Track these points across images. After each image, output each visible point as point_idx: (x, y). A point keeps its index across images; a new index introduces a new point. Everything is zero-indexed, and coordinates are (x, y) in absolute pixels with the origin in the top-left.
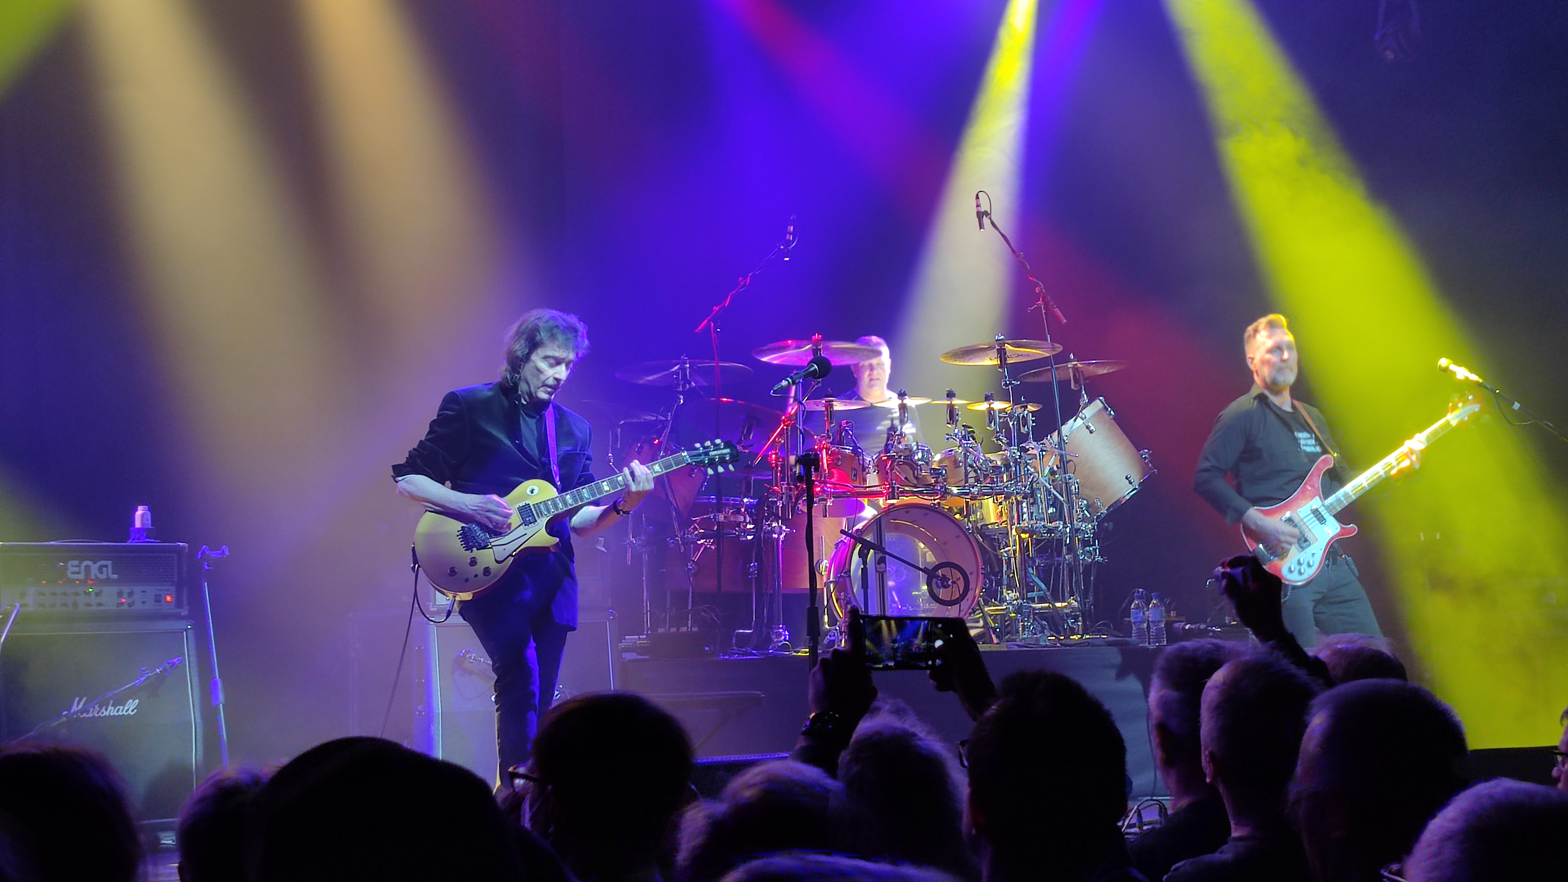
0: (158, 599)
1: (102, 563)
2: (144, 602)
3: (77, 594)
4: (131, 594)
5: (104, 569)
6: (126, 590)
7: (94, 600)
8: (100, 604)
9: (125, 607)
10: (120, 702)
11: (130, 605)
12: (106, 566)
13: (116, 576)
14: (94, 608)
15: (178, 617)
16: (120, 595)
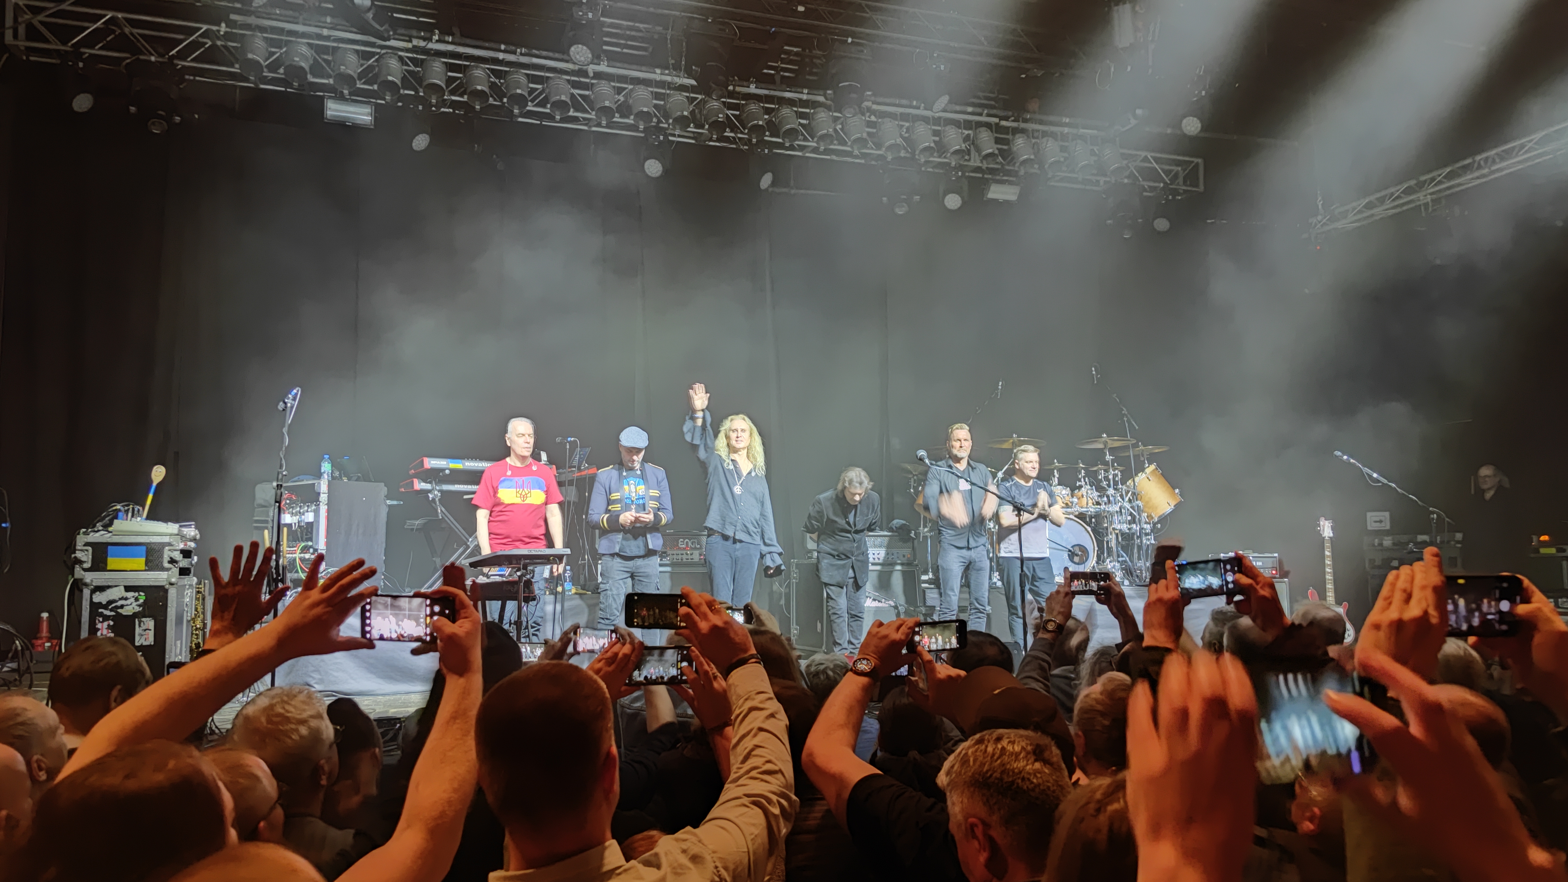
3: (682, 554)
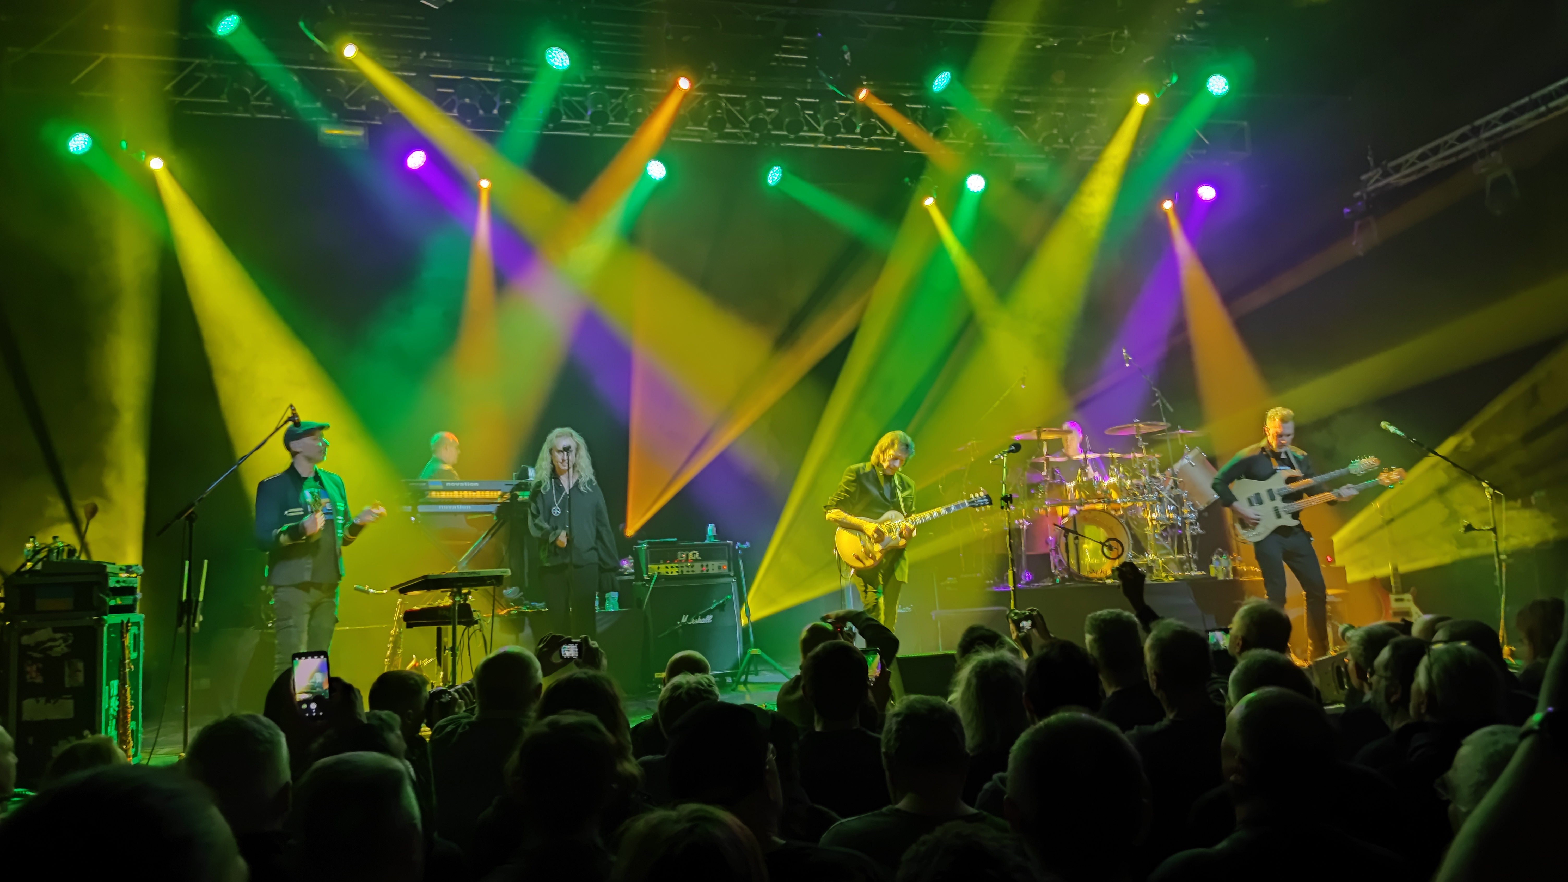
0: (719, 568)
1: (694, 552)
2: (713, 570)
3: (683, 567)
4: (707, 566)
5: (694, 555)
6: (705, 564)
7: (690, 569)
8: (693, 571)
9: (705, 572)
10: (704, 616)
11: (707, 571)
12: (695, 554)
13: (700, 558)
14: (691, 573)
15: (729, 576)
16: (702, 566)
